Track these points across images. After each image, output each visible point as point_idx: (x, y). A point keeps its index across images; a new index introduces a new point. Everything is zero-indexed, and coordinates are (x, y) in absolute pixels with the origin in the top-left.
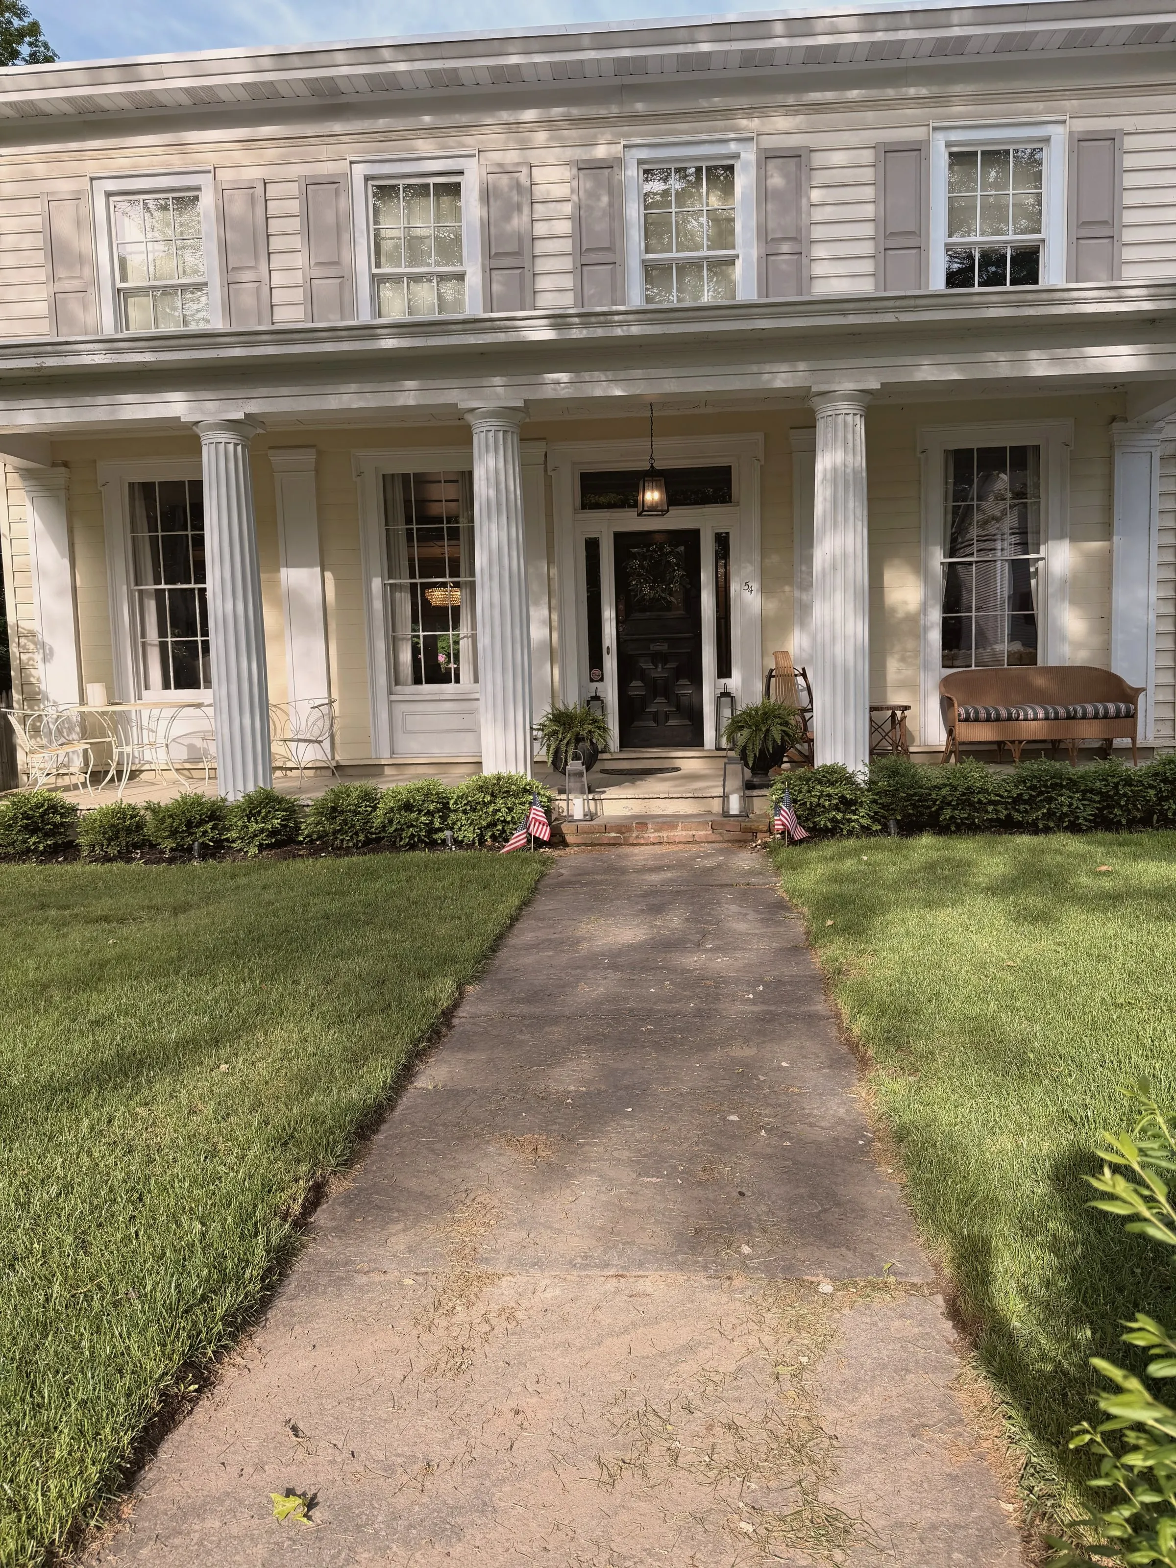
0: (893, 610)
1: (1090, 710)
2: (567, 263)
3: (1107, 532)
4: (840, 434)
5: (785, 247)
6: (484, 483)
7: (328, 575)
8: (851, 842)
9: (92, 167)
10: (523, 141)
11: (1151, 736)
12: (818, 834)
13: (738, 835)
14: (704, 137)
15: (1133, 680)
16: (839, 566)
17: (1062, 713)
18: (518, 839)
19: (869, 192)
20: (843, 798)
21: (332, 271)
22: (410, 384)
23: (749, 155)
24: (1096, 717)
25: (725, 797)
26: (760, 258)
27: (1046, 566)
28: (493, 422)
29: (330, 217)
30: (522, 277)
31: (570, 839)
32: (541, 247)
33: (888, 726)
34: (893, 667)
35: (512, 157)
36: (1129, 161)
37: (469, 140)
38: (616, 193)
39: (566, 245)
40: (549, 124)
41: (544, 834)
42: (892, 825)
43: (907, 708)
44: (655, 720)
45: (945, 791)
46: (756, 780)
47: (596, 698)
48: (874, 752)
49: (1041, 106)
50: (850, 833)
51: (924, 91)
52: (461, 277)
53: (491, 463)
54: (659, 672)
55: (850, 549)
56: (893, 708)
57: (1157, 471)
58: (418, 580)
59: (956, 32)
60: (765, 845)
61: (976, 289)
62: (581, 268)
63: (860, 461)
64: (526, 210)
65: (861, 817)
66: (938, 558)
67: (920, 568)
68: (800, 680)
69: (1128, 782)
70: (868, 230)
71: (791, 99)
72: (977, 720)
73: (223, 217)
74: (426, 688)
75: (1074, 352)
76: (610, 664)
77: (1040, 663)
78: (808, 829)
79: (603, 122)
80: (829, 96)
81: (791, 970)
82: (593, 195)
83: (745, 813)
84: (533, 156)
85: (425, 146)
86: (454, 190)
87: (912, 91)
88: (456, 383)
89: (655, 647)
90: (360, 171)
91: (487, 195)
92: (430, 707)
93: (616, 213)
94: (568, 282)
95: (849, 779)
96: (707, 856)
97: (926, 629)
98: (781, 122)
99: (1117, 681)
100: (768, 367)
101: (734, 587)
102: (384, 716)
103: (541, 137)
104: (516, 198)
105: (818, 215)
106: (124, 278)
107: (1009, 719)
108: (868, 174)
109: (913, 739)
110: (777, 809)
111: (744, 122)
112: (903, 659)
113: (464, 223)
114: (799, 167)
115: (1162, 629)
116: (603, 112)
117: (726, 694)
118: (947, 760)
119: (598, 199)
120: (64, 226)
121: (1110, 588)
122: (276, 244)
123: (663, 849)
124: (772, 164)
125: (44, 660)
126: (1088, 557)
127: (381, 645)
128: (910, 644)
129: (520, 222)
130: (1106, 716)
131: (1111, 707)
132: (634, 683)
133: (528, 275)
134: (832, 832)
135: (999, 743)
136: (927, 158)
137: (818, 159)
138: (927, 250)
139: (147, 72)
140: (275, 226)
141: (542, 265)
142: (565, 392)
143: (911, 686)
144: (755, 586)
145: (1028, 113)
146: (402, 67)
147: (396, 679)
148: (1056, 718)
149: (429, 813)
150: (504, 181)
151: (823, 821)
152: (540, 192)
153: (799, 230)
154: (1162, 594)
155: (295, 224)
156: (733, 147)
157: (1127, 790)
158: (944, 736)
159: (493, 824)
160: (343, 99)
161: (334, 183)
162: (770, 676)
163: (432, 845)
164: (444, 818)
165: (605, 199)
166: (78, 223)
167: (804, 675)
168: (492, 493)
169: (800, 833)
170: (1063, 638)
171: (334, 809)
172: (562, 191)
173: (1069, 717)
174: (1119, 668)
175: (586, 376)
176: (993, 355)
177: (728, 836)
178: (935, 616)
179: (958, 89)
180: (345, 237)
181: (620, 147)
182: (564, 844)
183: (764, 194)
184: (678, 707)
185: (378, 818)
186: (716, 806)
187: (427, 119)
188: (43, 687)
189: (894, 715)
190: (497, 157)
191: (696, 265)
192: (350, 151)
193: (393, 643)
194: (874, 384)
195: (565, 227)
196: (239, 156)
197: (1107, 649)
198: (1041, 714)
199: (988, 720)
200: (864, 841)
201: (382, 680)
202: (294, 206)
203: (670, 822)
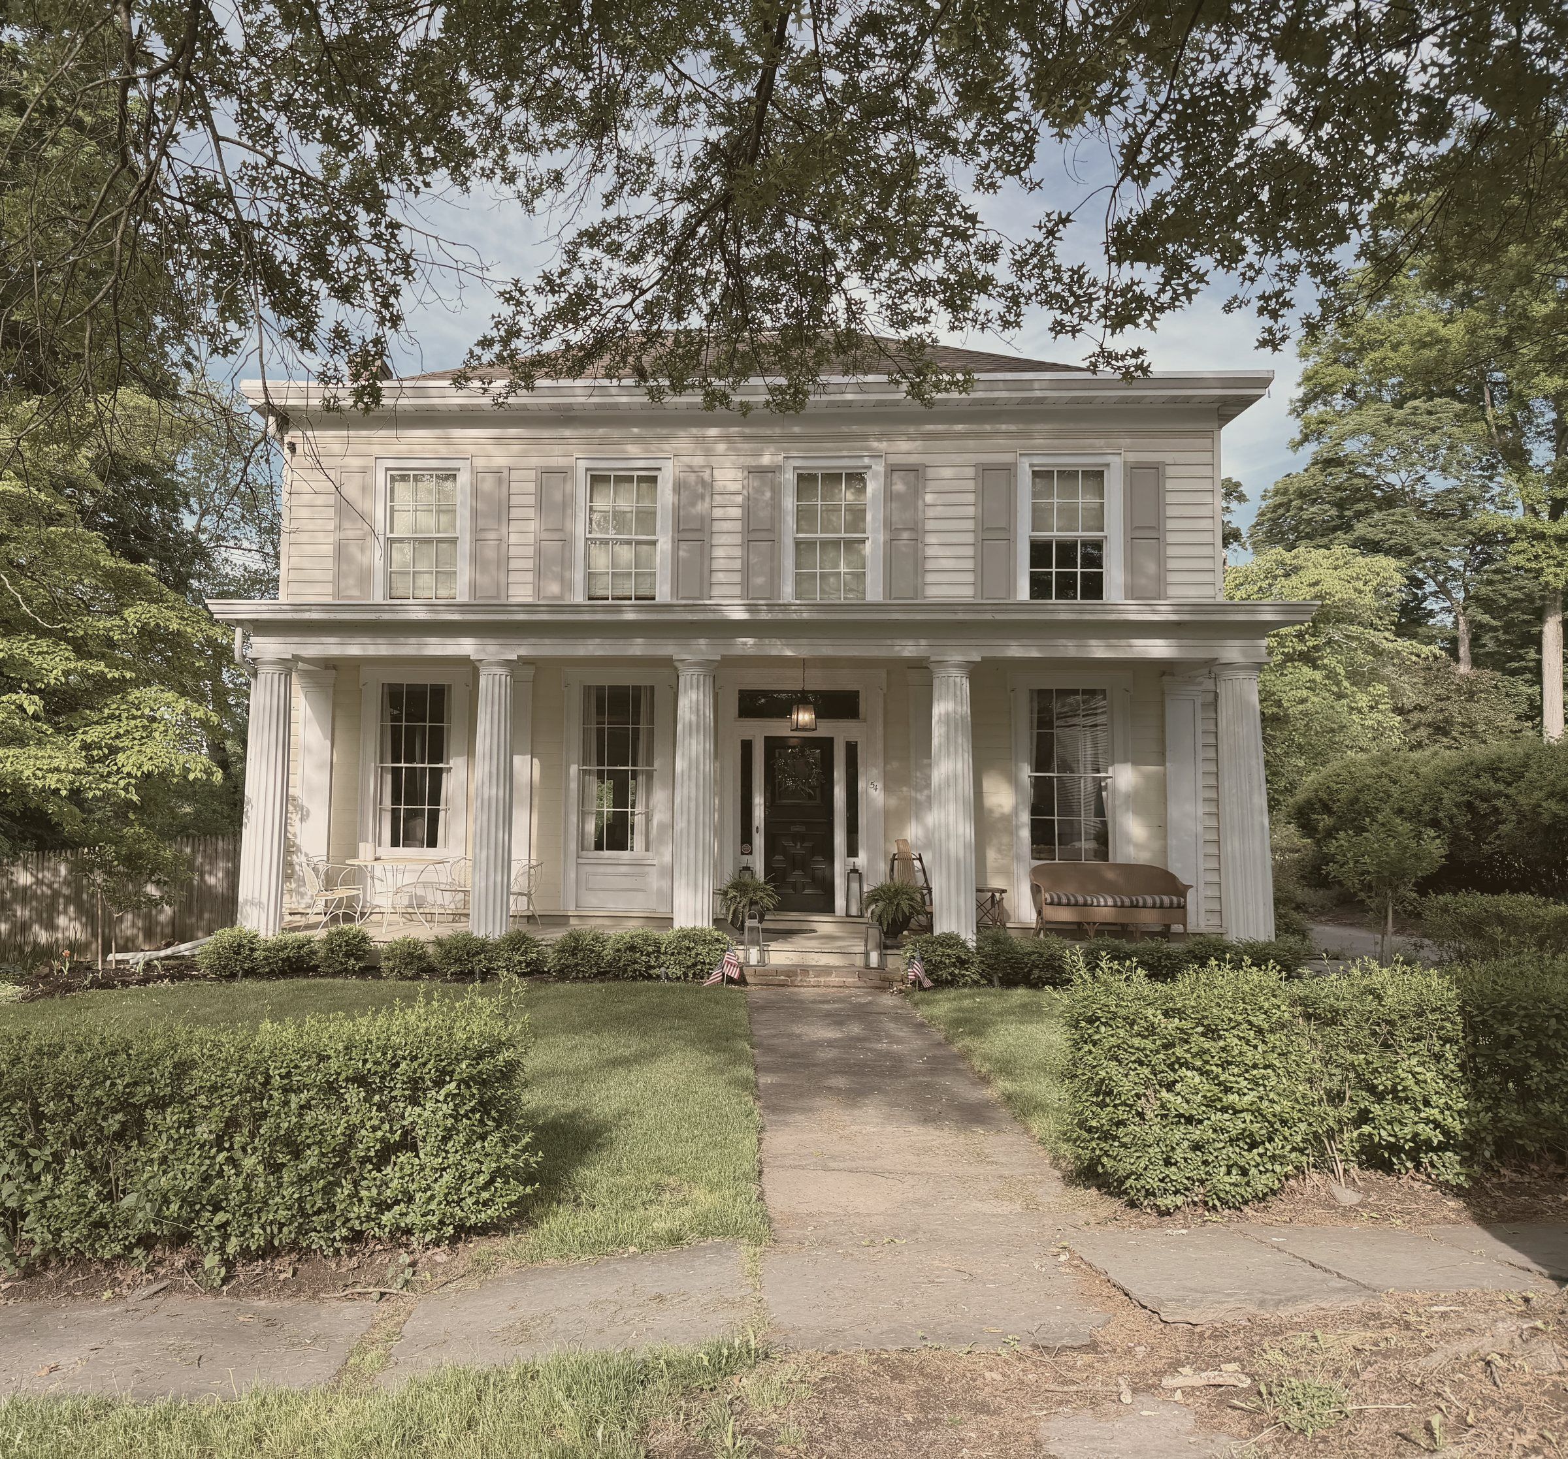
0: (991, 811)
1: (1149, 901)
2: (737, 539)
3: (1162, 759)
4: (951, 690)
5: (905, 535)
6: (687, 710)
7: (536, 761)
8: (966, 990)
9: (377, 450)
10: (707, 450)
11: (1202, 924)
12: (941, 984)
13: (878, 983)
14: (845, 453)
15: (1184, 878)
16: (952, 781)
17: (1127, 902)
18: (716, 976)
19: (971, 498)
20: (959, 958)
21: (556, 536)
22: (640, 641)
23: (879, 467)
24: (1154, 907)
25: (867, 954)
26: (885, 543)
27: (1114, 783)
28: (698, 669)
29: (558, 497)
30: (702, 548)
31: (749, 979)
32: (717, 526)
33: (988, 905)
34: (991, 855)
35: (698, 461)
36: (1170, 484)
37: (667, 447)
38: (776, 490)
39: (738, 526)
40: (727, 439)
41: (735, 974)
42: (995, 979)
43: (1004, 891)
44: (794, 888)
45: (1033, 957)
46: (888, 942)
47: (747, 868)
48: (980, 927)
49: (1102, 442)
50: (965, 985)
51: (1013, 428)
52: (653, 543)
53: (694, 697)
54: (798, 849)
55: (960, 772)
56: (993, 891)
57: (1199, 715)
58: (606, 768)
59: (1038, 394)
60: (901, 991)
61: (1054, 600)
62: (748, 543)
63: (966, 709)
64: (708, 499)
65: (972, 973)
66: (1026, 773)
67: (1013, 780)
68: (917, 863)
69: (1168, 956)
70: (970, 525)
71: (912, 429)
72: (1059, 904)
73: (476, 493)
74: (606, 853)
75: (1123, 642)
76: (759, 841)
77: (1111, 860)
78: (933, 981)
79: (768, 439)
80: (940, 428)
81: (940, 1052)
82: (758, 491)
83: (882, 966)
84: (714, 461)
85: (633, 449)
86: (653, 480)
87: (1004, 427)
88: (671, 641)
89: (795, 829)
90: (583, 465)
91: (678, 487)
92: (609, 869)
93: (776, 505)
94: (737, 552)
95: (963, 945)
96: (857, 996)
97: (1018, 827)
98: (904, 445)
99: (1172, 878)
100: (898, 642)
101: (861, 785)
102: (573, 875)
103: (721, 447)
104: (700, 490)
105: (930, 513)
106: (392, 531)
107: (1085, 905)
108: (971, 485)
109: (1009, 917)
110: (910, 964)
111: (875, 444)
112: (999, 851)
113: (659, 505)
114: (917, 478)
115: (1208, 838)
116: (769, 432)
117: (855, 871)
118: (1038, 934)
119: (763, 493)
120: (351, 491)
121: (1165, 804)
122: (514, 513)
123: (823, 990)
124: (896, 475)
125: (302, 820)
126: (1147, 778)
127: (574, 818)
128: (1005, 840)
129: (701, 507)
130: (1162, 907)
131: (1166, 899)
132: (777, 857)
133: (707, 546)
134: (951, 983)
135: (1079, 924)
136: (1015, 476)
137: (931, 472)
138: (1015, 542)
139: (433, 392)
140: (514, 500)
141: (717, 539)
142: (751, 652)
143: (1006, 872)
144: (880, 785)
145: (1091, 446)
146: (624, 399)
147: (582, 847)
148: (1123, 906)
149: (648, 955)
150: (692, 478)
151: (945, 975)
152: (718, 486)
153: (916, 523)
154: (1207, 810)
155: (531, 500)
156: (867, 461)
157: (1167, 963)
158: (1034, 916)
159: (695, 965)
160: (572, 414)
161: (564, 473)
162: (894, 859)
163: (650, 977)
164: (657, 958)
165: (768, 494)
166: (364, 489)
167: (920, 859)
168: (694, 718)
169: (927, 983)
170: (1129, 840)
171: (575, 948)
172: (737, 487)
173: (1132, 906)
174: (1175, 868)
175: (767, 641)
176: (1064, 642)
177: (870, 983)
178: (1025, 817)
179: (1038, 427)
180: (569, 512)
181: (781, 458)
182: (746, 984)
183: (890, 496)
184: (813, 879)
185: (608, 953)
186: (859, 961)
187: (635, 430)
188: (298, 841)
189: (993, 896)
190: (687, 460)
191: (835, 543)
192: (577, 450)
193: (583, 816)
194: (976, 657)
195: (736, 512)
196: (491, 449)
197: (1164, 851)
198: (1110, 902)
199: (1068, 904)
200: (976, 990)
201: (573, 846)
202: (531, 487)
203: (826, 970)
